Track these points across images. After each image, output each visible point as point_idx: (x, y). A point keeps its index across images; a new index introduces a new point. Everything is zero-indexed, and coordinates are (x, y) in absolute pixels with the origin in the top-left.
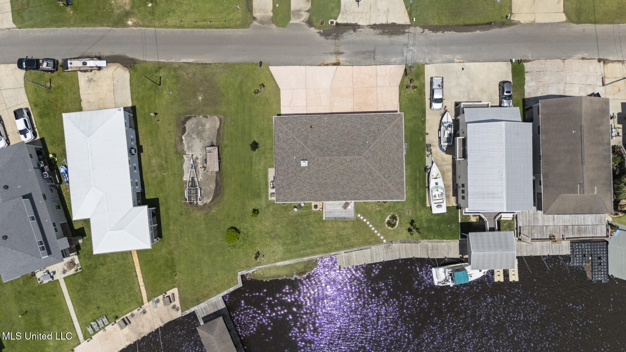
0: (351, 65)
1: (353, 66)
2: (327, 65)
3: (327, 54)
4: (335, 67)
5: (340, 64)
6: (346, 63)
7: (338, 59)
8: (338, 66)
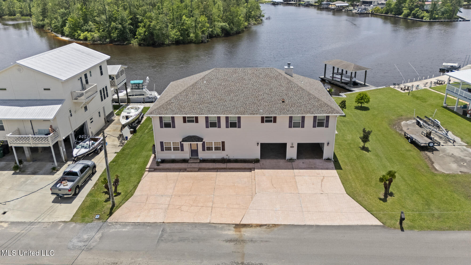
0: (214, 223)
1: (210, 223)
2: (261, 226)
3: (262, 241)
4: (244, 222)
5: (234, 226)
6: (223, 227)
7: (238, 233)
8: (238, 223)
